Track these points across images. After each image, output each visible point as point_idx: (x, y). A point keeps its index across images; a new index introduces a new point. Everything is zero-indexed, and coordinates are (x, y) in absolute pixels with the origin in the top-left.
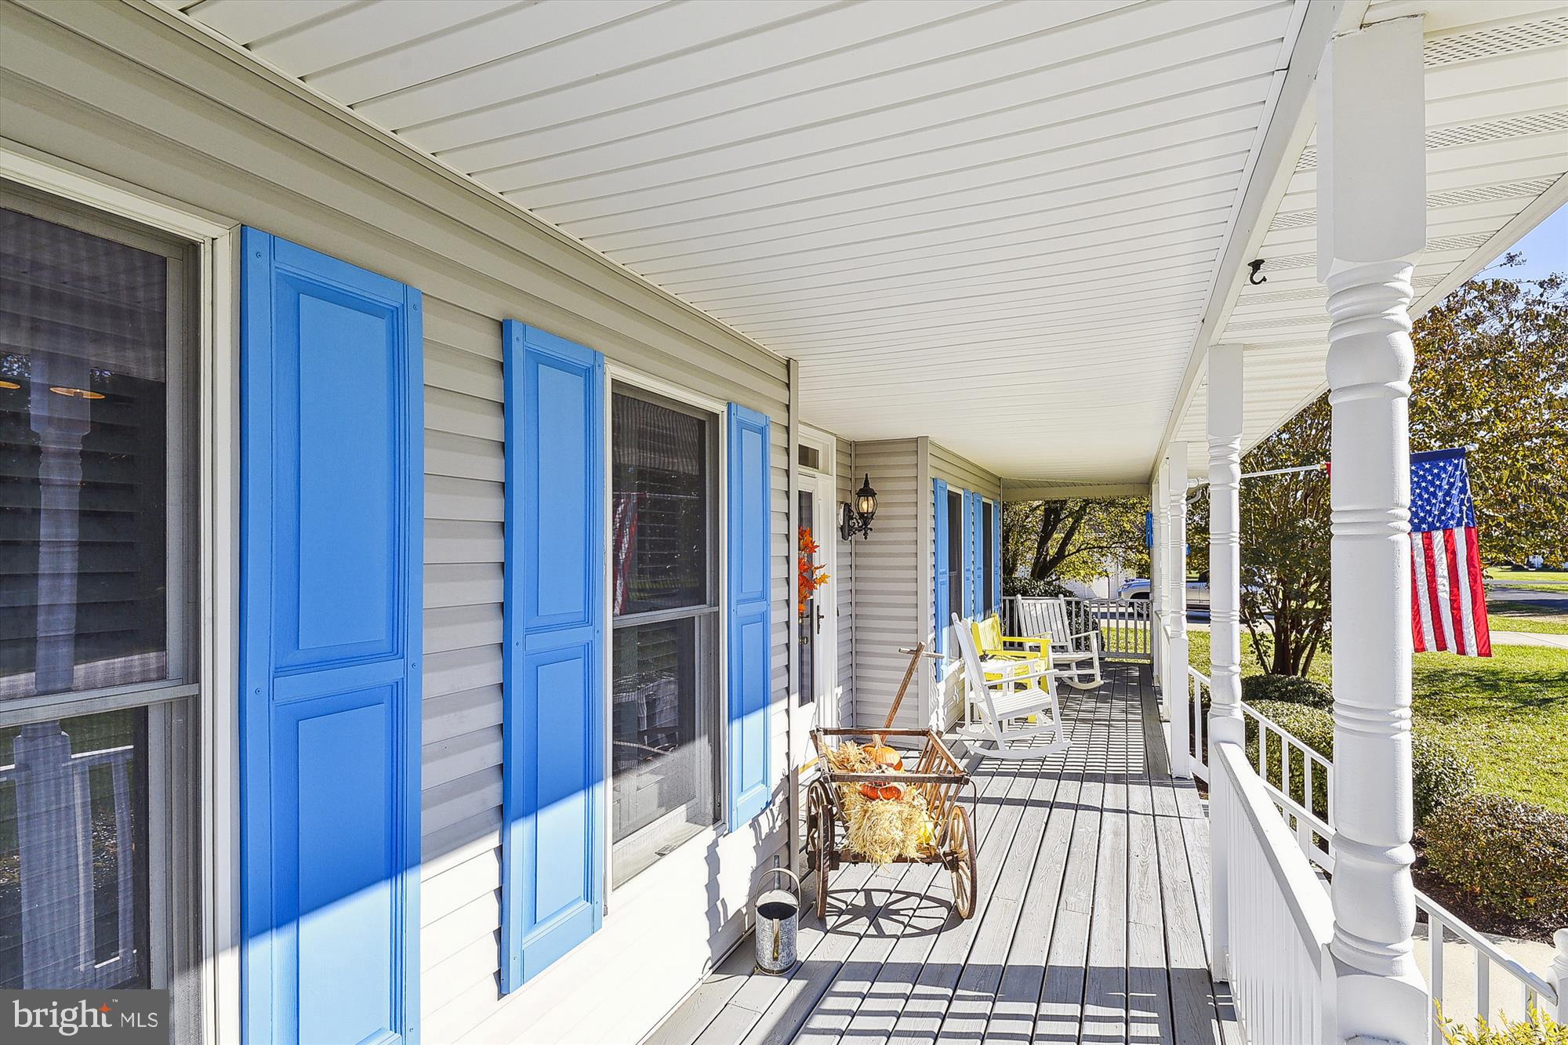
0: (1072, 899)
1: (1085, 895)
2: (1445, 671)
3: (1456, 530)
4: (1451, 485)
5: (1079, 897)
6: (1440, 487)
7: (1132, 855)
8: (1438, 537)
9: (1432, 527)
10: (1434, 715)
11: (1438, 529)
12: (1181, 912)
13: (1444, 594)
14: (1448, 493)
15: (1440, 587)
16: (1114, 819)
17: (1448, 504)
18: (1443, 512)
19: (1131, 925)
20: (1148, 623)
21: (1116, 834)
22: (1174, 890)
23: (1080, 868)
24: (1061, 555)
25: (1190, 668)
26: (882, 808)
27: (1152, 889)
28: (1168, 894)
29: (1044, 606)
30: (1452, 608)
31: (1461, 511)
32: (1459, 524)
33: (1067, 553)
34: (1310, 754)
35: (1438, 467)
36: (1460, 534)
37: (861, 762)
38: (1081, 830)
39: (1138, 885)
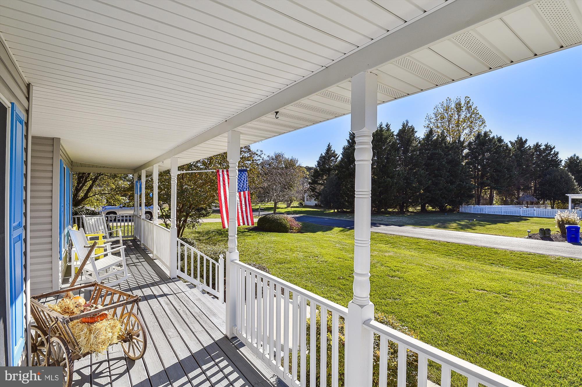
0: (170, 333)
1: (173, 330)
2: (209, 231)
3: (246, 191)
4: (244, 179)
5: (171, 332)
6: (242, 179)
7: (178, 310)
8: (242, 193)
9: (241, 191)
10: (212, 244)
11: (242, 191)
12: (206, 322)
13: (244, 209)
14: (244, 182)
15: (243, 207)
16: (163, 300)
17: (244, 184)
18: (243, 186)
19: (195, 333)
20: (133, 223)
21: (167, 304)
22: (199, 316)
23: (164, 321)
24: (86, 196)
25: (177, 239)
26: (101, 325)
27: (193, 319)
28: (198, 318)
29: (96, 219)
30: (246, 213)
31: (247, 186)
32: (246, 190)
33: (89, 196)
34: (211, 261)
35: (241, 173)
36: (247, 192)
37: (76, 307)
38: (154, 307)
39: (187, 319)
